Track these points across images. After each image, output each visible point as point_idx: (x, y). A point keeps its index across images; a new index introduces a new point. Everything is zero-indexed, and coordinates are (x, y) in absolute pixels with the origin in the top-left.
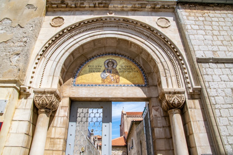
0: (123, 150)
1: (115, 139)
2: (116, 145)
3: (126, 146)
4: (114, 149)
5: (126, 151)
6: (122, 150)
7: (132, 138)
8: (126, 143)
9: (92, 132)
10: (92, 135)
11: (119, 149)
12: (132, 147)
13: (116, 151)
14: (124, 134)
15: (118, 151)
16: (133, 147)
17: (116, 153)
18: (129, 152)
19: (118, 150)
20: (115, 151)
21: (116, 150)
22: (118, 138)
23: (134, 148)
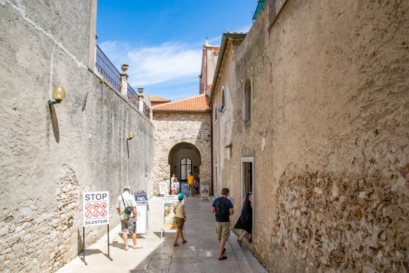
0: (203, 120)
1: (188, 99)
2: (188, 109)
3: (210, 112)
4: (184, 118)
5: (209, 122)
6: (200, 120)
7: (223, 87)
8: (209, 106)
9: (124, 70)
10: (124, 78)
11: (194, 118)
12: (222, 108)
13: (189, 122)
14: (206, 89)
15: (191, 122)
16: (224, 108)
17: (188, 125)
18: (214, 123)
19: (193, 120)
20: (185, 122)
21: (187, 120)
22: (193, 97)
23: (226, 110)
